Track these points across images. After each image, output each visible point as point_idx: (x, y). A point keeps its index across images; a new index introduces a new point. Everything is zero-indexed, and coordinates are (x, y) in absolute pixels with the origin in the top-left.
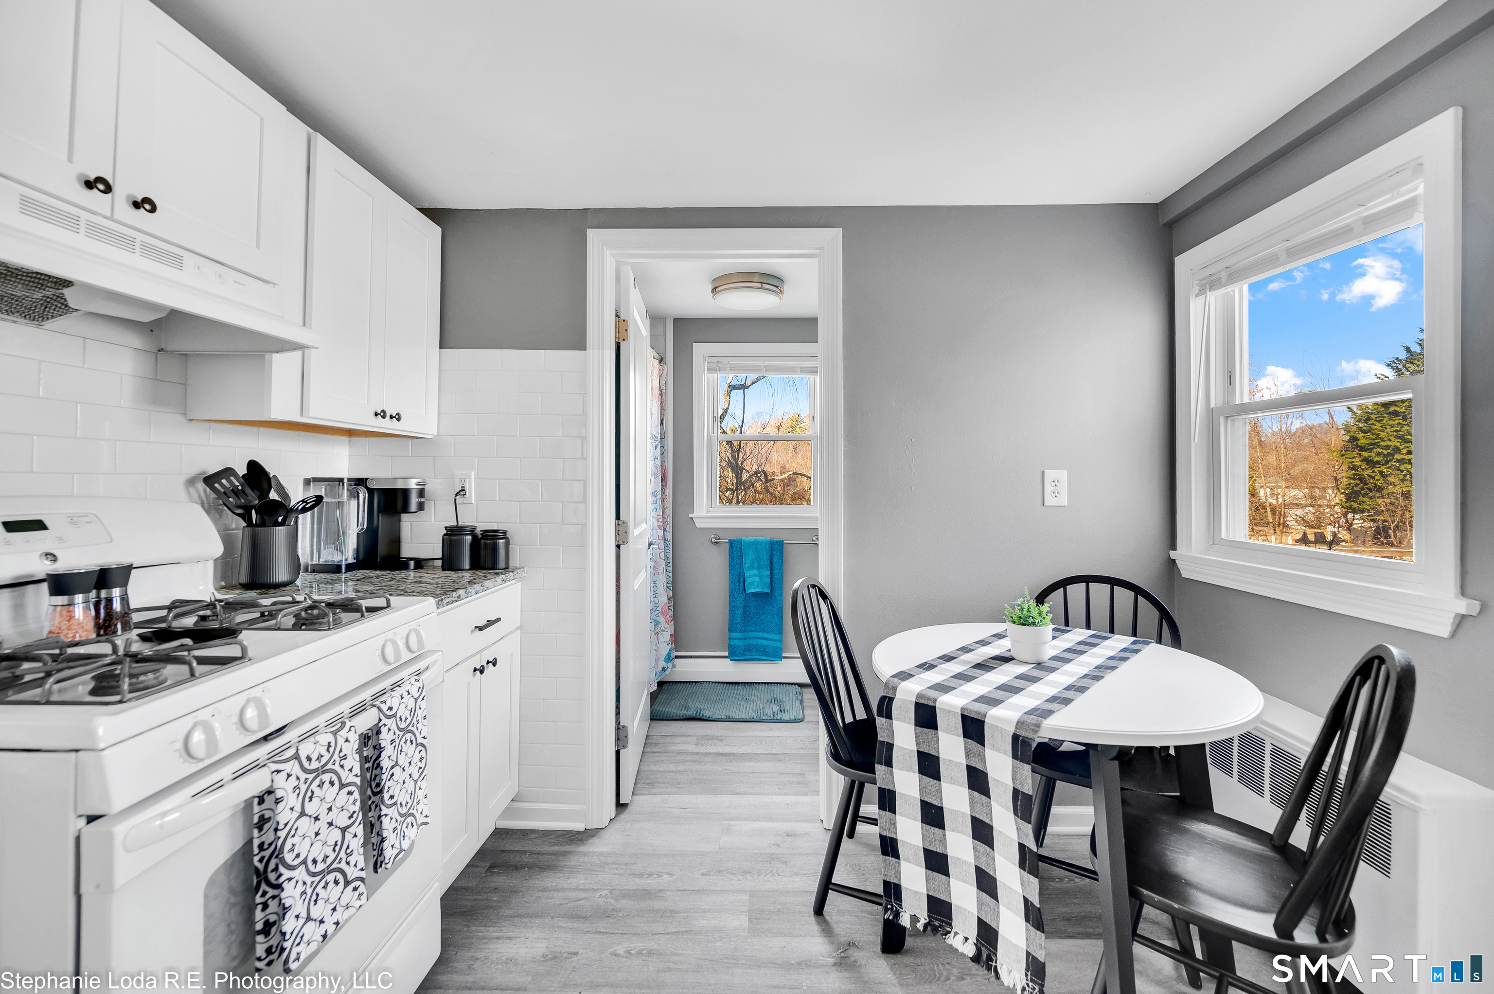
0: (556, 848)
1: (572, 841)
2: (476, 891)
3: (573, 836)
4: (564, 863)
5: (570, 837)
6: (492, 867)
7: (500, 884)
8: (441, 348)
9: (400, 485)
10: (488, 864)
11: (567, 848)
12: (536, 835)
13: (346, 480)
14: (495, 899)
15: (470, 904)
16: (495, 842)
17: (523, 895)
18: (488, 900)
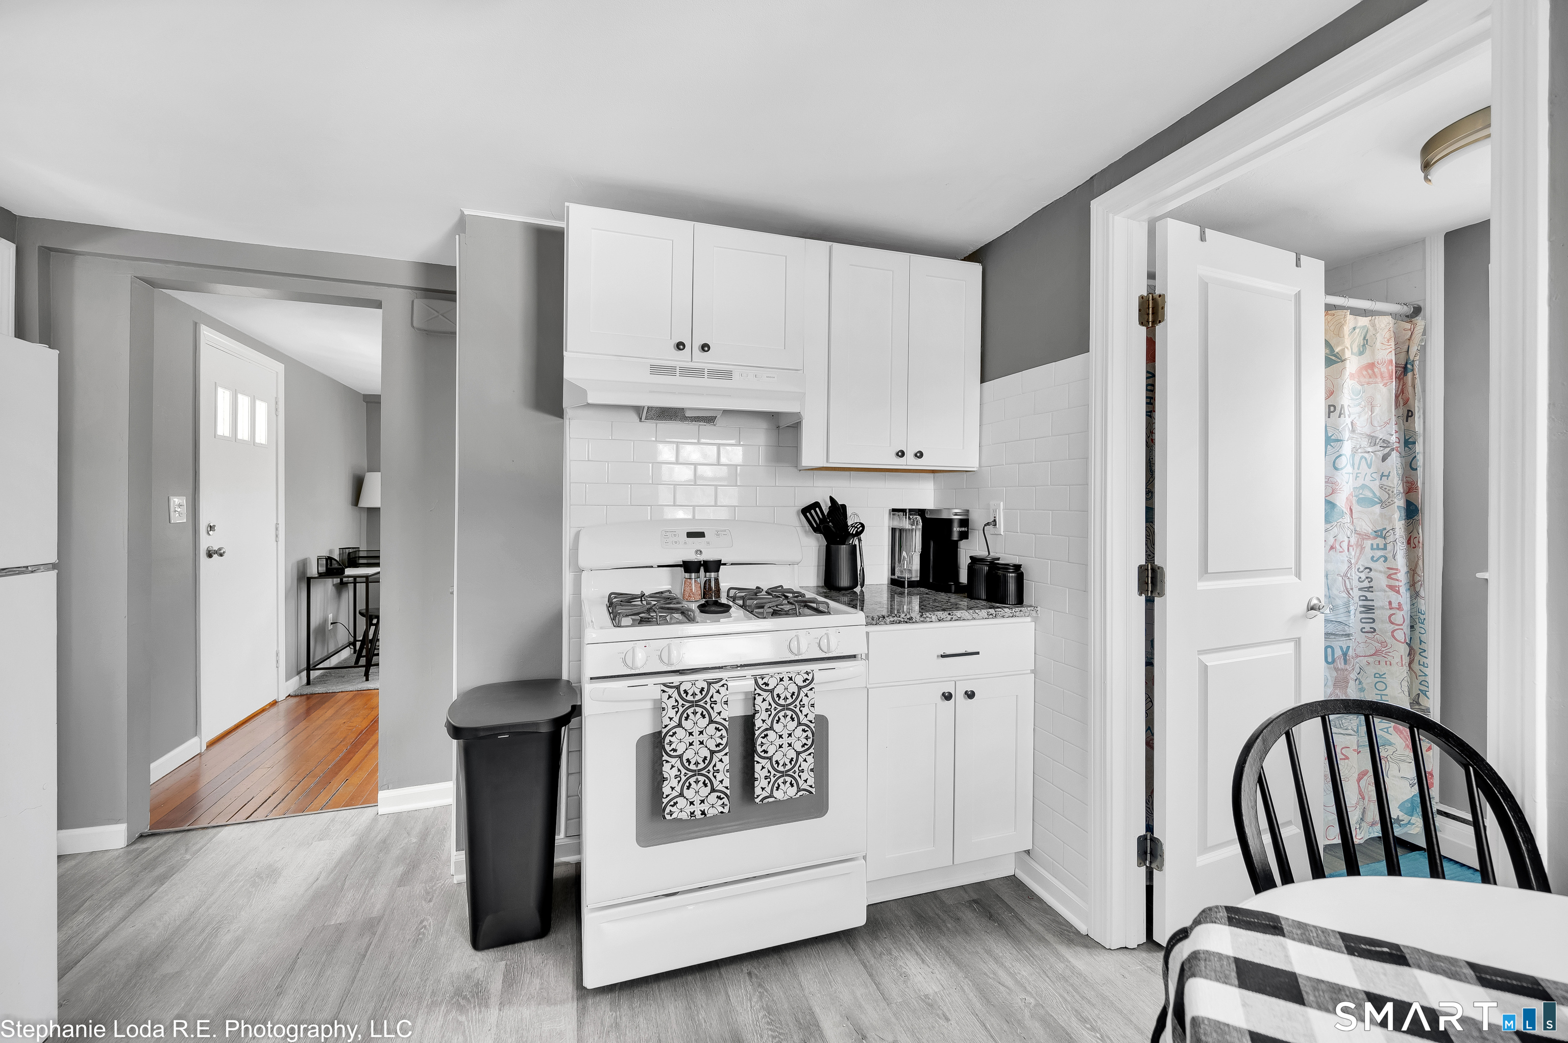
0: (1040, 929)
1: (1062, 934)
2: (945, 909)
3: (1067, 931)
4: (1030, 947)
5: (1064, 930)
6: (975, 901)
7: (965, 918)
8: (983, 381)
9: (945, 516)
10: (975, 897)
11: (1049, 937)
12: (1038, 905)
13: (908, 511)
14: (949, 925)
15: (931, 914)
16: (1000, 885)
17: (970, 940)
18: (944, 922)
